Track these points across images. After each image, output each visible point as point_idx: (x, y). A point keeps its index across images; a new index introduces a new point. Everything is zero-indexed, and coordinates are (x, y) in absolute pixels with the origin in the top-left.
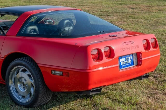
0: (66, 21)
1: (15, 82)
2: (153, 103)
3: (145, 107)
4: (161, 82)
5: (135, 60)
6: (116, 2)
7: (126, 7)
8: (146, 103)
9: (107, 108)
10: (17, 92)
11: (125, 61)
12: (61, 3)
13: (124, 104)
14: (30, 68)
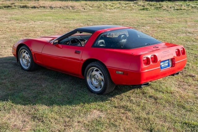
0: (122, 36)
1: (91, 78)
2: (182, 92)
3: (177, 95)
4: (186, 76)
5: (170, 63)
6: (147, 16)
7: (155, 19)
8: (177, 92)
9: (152, 96)
10: (92, 84)
11: (164, 64)
12: (110, 17)
13: (163, 93)
14: (101, 69)
